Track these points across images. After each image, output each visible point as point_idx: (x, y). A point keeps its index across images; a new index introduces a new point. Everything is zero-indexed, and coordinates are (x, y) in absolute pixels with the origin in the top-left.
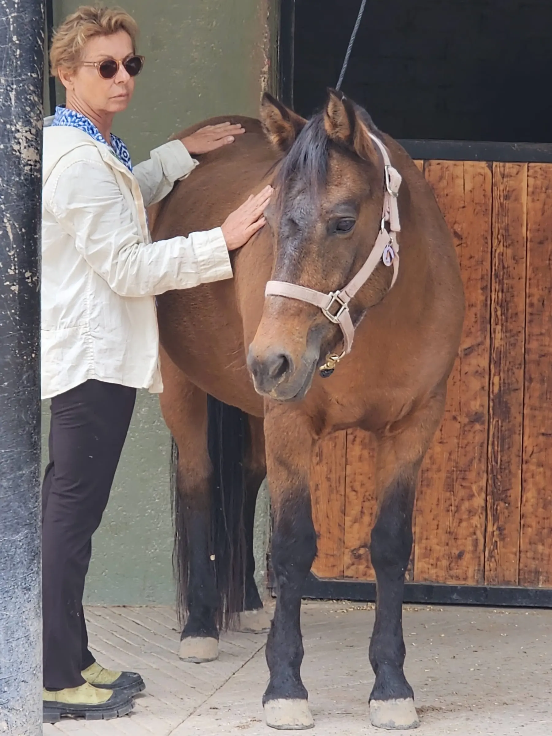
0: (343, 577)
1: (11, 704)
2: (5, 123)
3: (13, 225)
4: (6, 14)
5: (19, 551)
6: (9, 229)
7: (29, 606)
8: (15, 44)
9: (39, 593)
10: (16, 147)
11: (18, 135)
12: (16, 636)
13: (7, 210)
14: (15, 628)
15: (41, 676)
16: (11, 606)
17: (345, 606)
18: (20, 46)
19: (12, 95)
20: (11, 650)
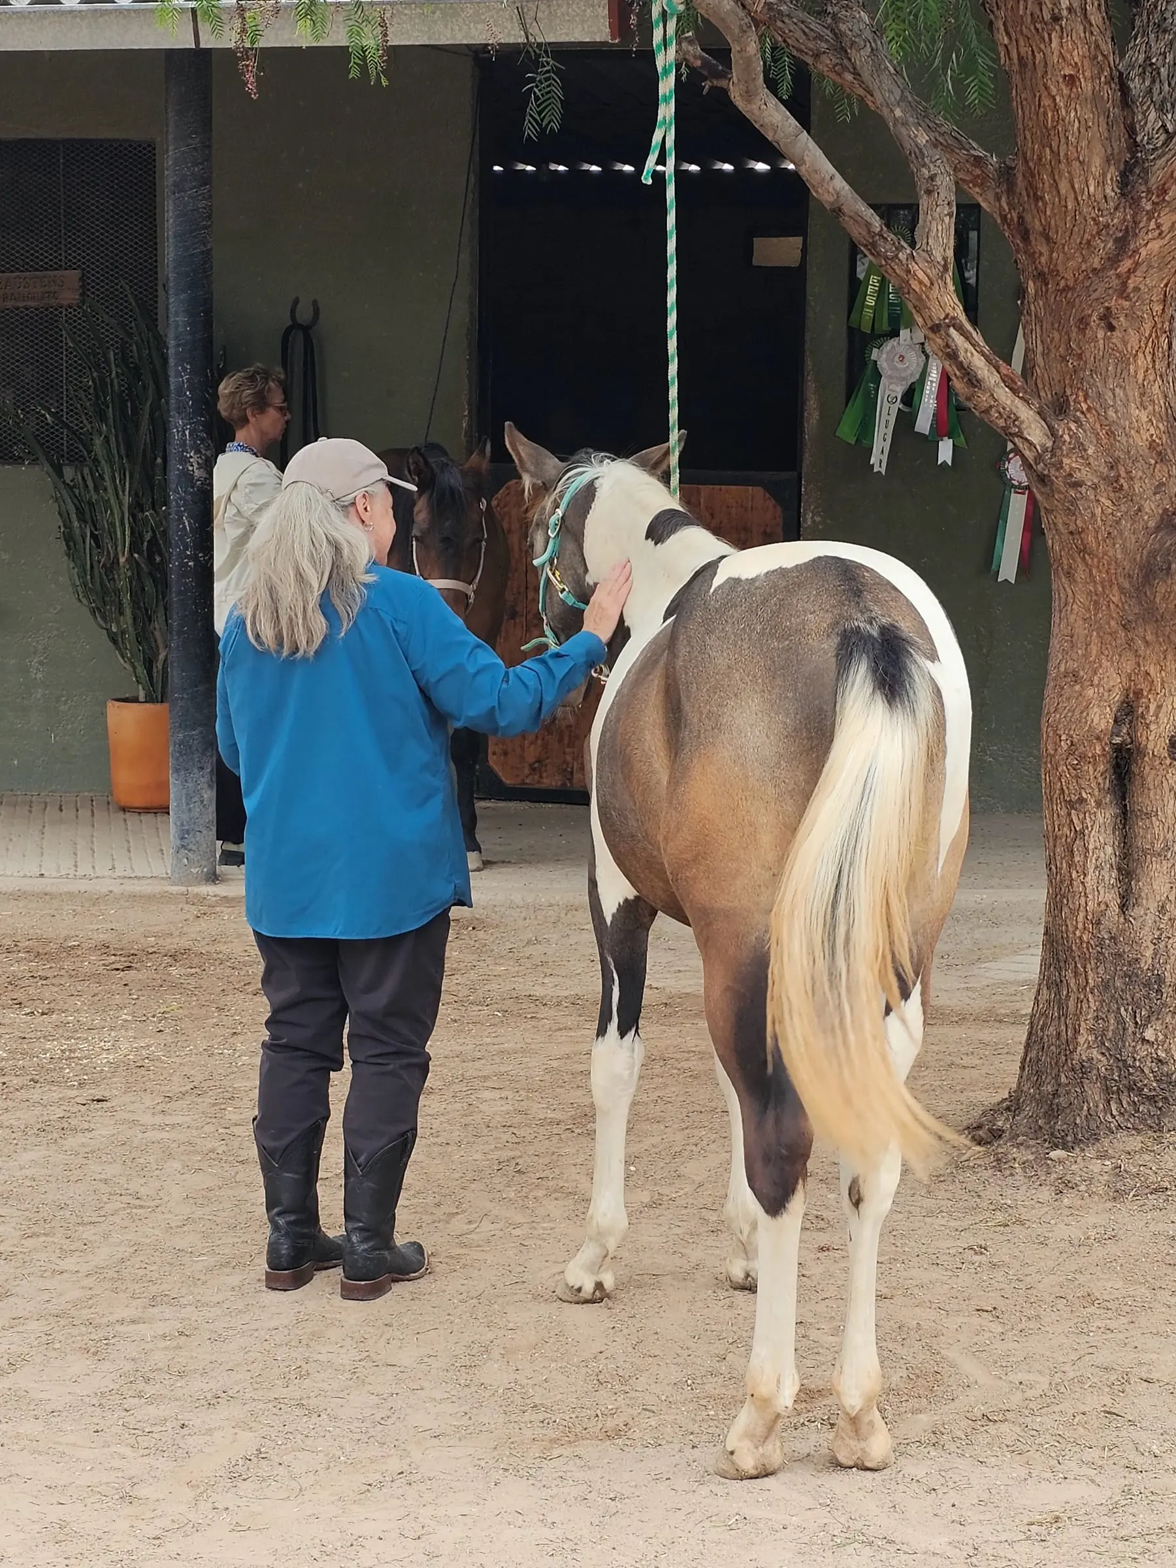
0: (523, 783)
1: (190, 846)
2: (183, 451)
3: (189, 522)
4: (182, 377)
5: (195, 742)
6: (187, 524)
7: (202, 780)
8: (187, 396)
9: (212, 770)
10: (191, 468)
11: (191, 460)
12: (193, 800)
13: (185, 510)
14: (193, 794)
15: (214, 829)
16: (190, 780)
17: (525, 805)
18: (191, 399)
19: (187, 432)
20: (190, 810)
